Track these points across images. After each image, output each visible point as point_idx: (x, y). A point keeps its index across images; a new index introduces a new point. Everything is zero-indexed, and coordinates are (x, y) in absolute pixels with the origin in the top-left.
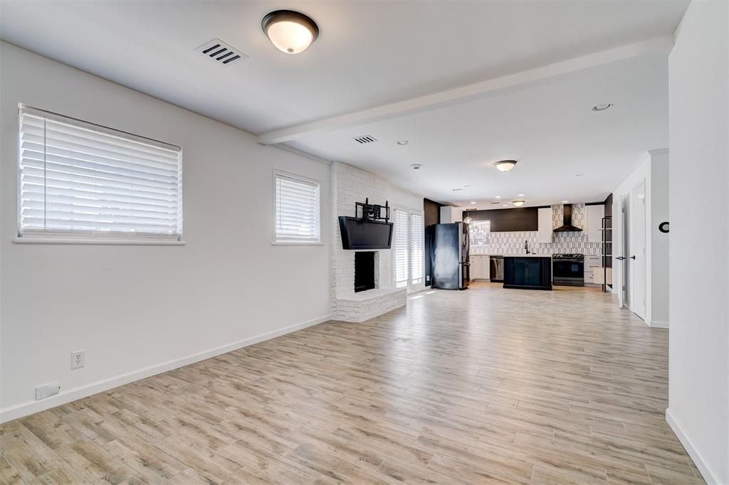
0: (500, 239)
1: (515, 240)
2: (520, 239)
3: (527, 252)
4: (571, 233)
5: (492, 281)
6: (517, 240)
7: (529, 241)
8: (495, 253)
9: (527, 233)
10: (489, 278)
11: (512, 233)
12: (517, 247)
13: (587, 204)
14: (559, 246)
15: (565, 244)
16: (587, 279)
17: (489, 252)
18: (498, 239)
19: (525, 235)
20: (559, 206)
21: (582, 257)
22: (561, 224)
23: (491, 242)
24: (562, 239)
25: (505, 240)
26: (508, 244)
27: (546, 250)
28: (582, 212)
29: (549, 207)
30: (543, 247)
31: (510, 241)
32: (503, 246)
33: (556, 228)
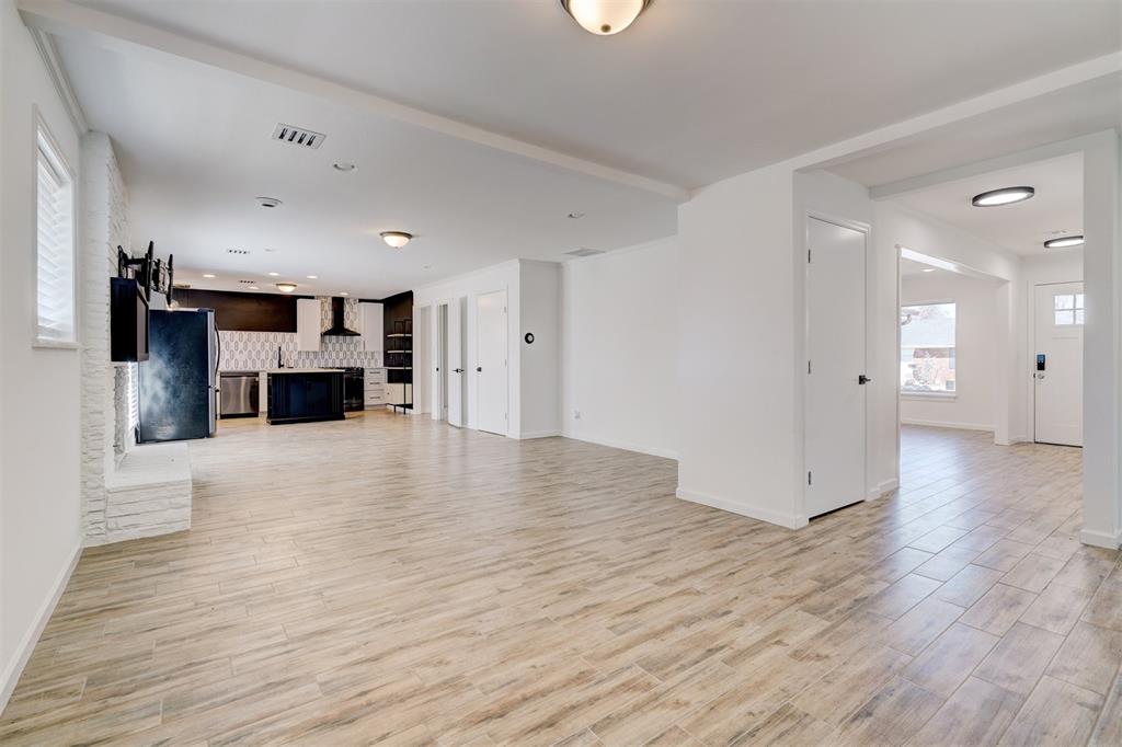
1: (258, 345)
2: (267, 344)
3: (280, 366)
4: (341, 337)
5: (223, 417)
6: (263, 345)
7: (284, 349)
9: (279, 335)
11: (254, 334)
12: (263, 356)
13: (361, 301)
14: (326, 356)
15: (334, 354)
16: (368, 401)
19: (275, 339)
20: (326, 297)
21: (361, 372)
22: (329, 325)
24: (330, 346)
25: (241, 345)
26: (246, 353)
27: (308, 362)
28: (355, 310)
29: (312, 298)
30: (304, 357)
31: (250, 348)
32: (237, 356)
33: (324, 330)
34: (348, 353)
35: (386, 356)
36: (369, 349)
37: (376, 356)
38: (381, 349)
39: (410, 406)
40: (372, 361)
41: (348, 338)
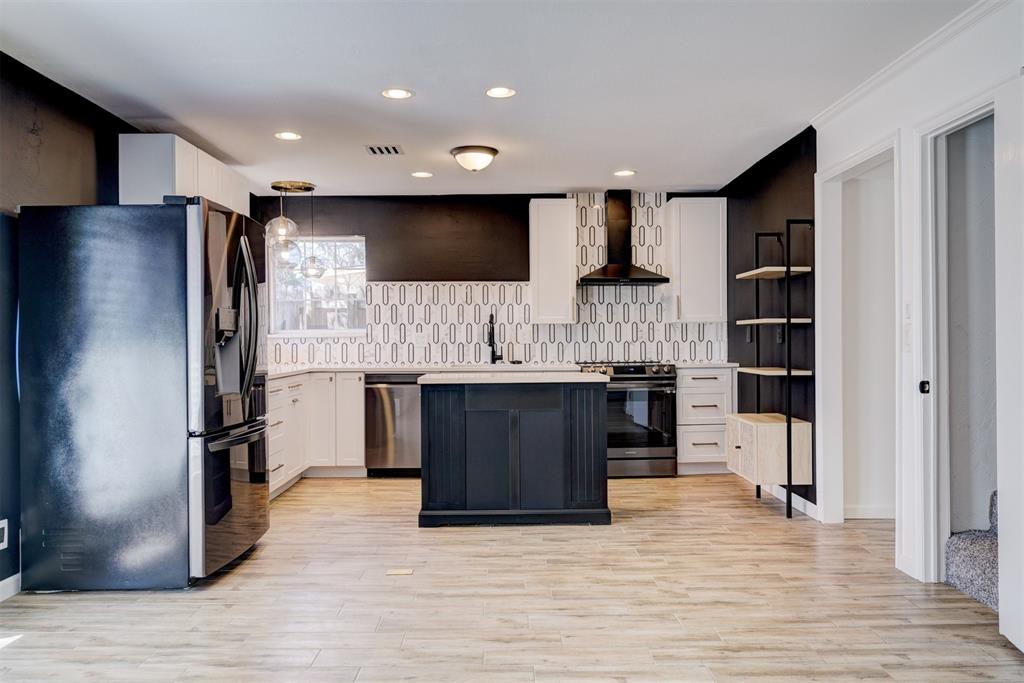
0: (403, 310)
1: (452, 311)
2: (469, 310)
3: (495, 358)
4: (626, 291)
5: (375, 473)
6: (461, 314)
7: (501, 319)
8: (385, 364)
9: (494, 287)
10: (362, 463)
11: (444, 287)
12: (461, 337)
13: (671, 195)
14: (593, 336)
15: (610, 329)
17: (362, 358)
18: (394, 309)
19: (485, 296)
20: (590, 193)
21: (671, 375)
22: (597, 259)
23: (369, 319)
24: (601, 310)
25: (419, 311)
26: (428, 329)
27: (552, 349)
28: (659, 220)
29: (563, 196)
30: (544, 337)
31: (436, 318)
32: (412, 336)
33: (585, 272)
34: (644, 327)
35: (733, 331)
36: (691, 316)
37: (710, 334)
38: (722, 315)
39: (808, 492)
40: (701, 348)
41: (643, 290)
